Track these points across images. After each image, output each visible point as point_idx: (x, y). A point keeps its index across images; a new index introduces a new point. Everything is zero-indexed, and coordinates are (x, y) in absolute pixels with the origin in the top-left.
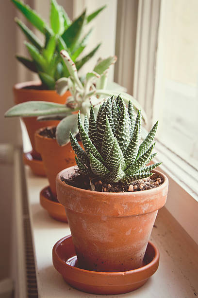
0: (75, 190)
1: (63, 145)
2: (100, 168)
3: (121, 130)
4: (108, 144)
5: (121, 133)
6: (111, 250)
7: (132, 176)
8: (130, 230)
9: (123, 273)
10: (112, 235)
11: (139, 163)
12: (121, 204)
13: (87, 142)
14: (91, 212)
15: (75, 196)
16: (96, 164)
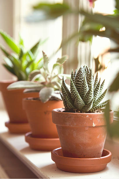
0: (70, 114)
1: (45, 102)
2: (81, 102)
3: (90, 82)
4: (85, 89)
5: (90, 83)
6: (89, 148)
7: (97, 107)
8: (99, 136)
9: (99, 158)
10: (90, 139)
11: (99, 99)
12: (97, 119)
13: (74, 88)
14: (80, 125)
15: (71, 117)
16: (80, 100)
